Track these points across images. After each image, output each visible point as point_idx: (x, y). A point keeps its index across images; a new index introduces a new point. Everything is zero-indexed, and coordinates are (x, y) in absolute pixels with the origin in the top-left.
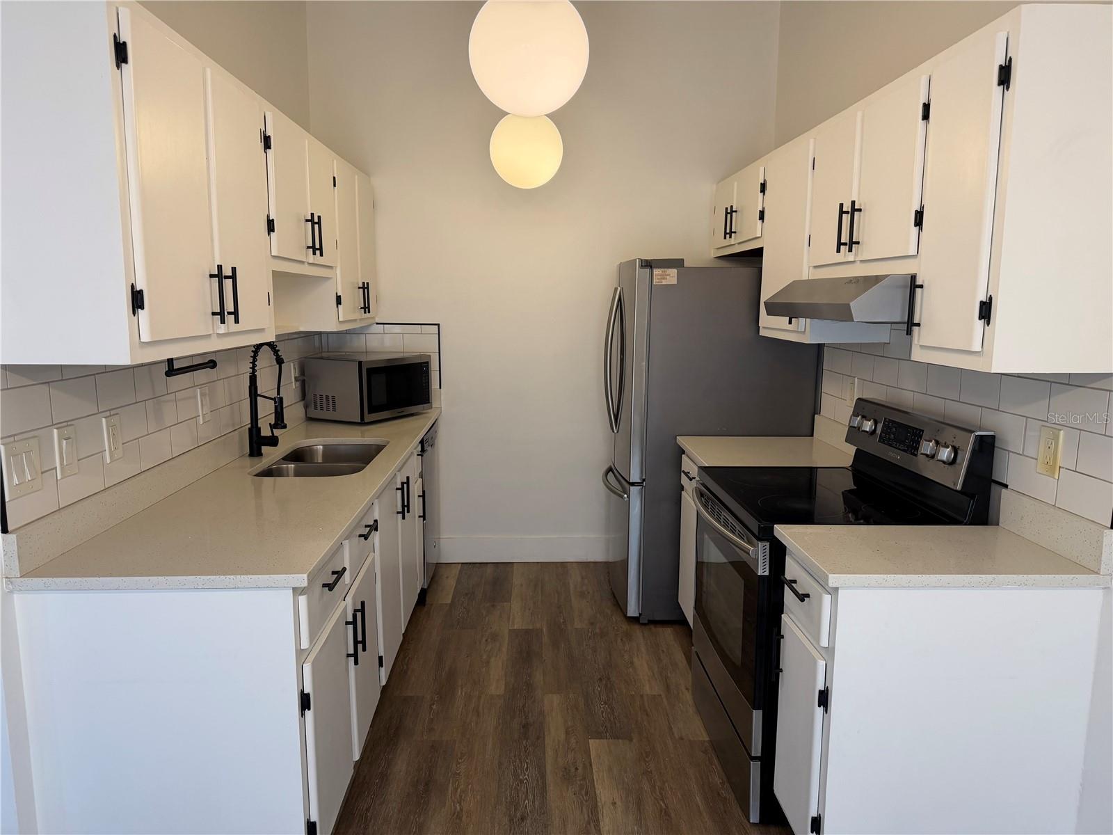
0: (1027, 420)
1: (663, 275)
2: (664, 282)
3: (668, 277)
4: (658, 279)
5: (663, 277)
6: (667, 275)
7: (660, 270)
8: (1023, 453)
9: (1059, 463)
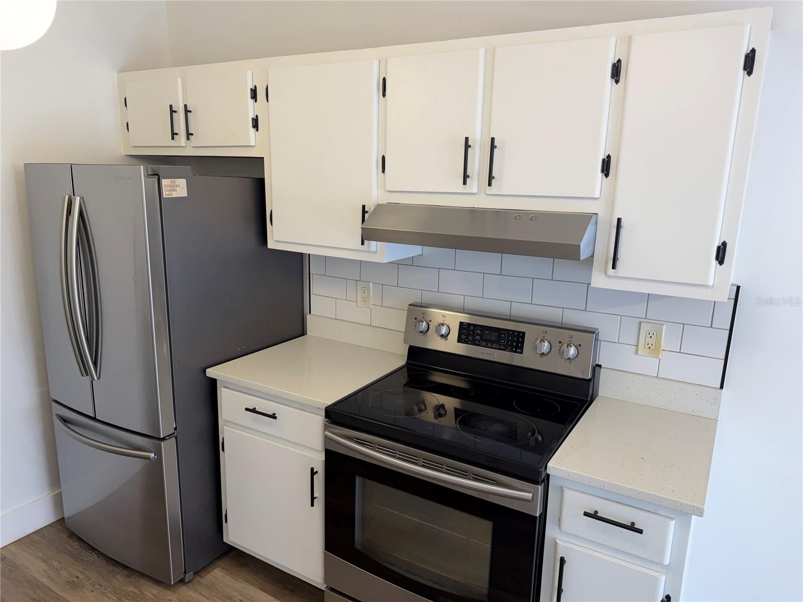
0: (621, 318)
1: (173, 186)
2: (175, 195)
3: (178, 188)
4: (168, 191)
5: (173, 188)
6: (177, 186)
7: (169, 180)
8: (618, 341)
9: (663, 347)
